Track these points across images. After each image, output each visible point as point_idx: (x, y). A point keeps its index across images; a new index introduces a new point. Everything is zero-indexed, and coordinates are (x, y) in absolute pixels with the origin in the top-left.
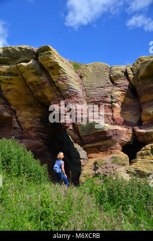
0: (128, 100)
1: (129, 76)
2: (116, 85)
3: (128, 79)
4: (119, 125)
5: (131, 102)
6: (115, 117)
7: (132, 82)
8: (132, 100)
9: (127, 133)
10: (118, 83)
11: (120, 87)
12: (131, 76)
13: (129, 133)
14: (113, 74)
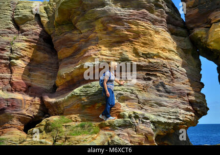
0: (41, 55)
1: (42, 19)
2: (22, 31)
3: (41, 24)
4: (20, 91)
5: (45, 57)
6: (14, 80)
7: (46, 29)
8: (47, 55)
9: (32, 104)
10: (25, 28)
11: (27, 35)
12: (45, 20)
13: (34, 104)
14: (18, 15)
